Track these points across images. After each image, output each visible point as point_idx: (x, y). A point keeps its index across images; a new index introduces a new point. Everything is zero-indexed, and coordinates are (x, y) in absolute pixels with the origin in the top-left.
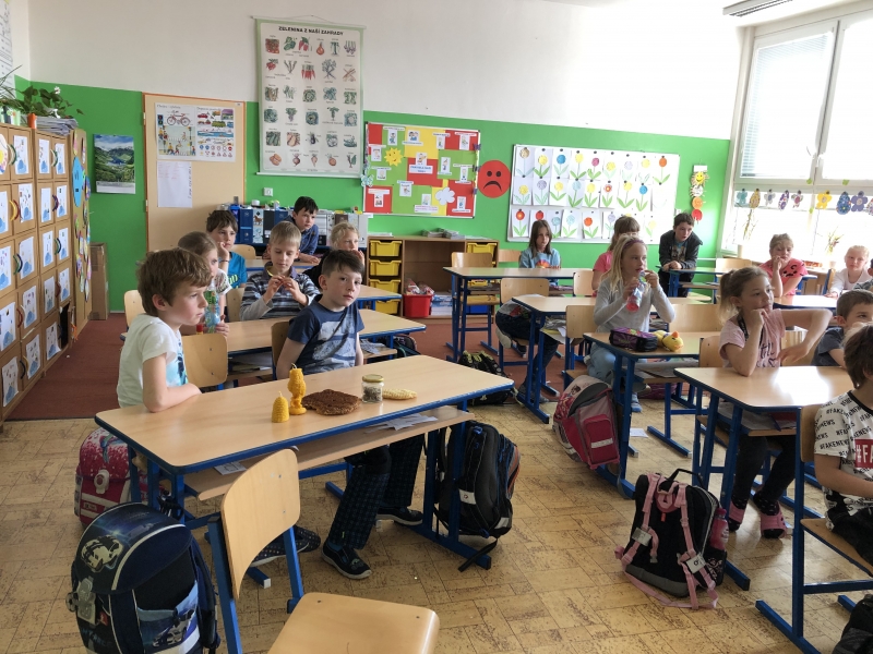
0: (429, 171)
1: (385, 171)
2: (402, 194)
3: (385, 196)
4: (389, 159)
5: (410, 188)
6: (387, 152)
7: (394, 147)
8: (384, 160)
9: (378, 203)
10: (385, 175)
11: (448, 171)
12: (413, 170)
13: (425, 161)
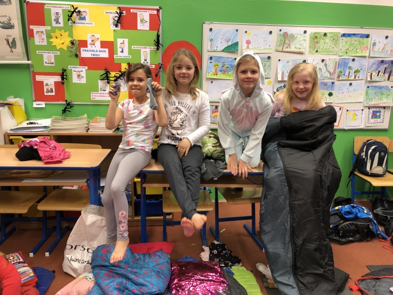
0: (105, 54)
1: (52, 55)
2: (75, 80)
3: (55, 83)
4: (55, 42)
5: (83, 74)
6: (52, 34)
7: (60, 29)
8: (49, 43)
9: (48, 91)
10: (53, 61)
11: (126, 53)
12: (84, 54)
13: (98, 44)
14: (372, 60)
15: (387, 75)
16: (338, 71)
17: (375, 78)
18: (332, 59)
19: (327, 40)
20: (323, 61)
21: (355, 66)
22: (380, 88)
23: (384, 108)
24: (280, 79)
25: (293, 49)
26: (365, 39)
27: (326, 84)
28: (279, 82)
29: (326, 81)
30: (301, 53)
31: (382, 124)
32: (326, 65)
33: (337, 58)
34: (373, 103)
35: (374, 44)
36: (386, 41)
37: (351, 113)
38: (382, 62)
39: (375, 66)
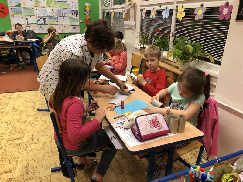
14: (69, 10)
15: (75, 15)
16: (58, 13)
17: (71, 16)
18: (56, 9)
19: (52, 3)
20: (52, 10)
21: (64, 11)
22: (74, 19)
23: (77, 26)
24: (38, 16)
25: (40, 6)
26: (65, 3)
27: (55, 18)
28: (38, 17)
29: (55, 17)
30: (44, 7)
31: (77, 31)
32: (54, 11)
33: (57, 9)
34: (73, 24)
35: (69, 4)
36: (73, 4)
37: (66, 28)
38: (73, 10)
39: (71, 12)
